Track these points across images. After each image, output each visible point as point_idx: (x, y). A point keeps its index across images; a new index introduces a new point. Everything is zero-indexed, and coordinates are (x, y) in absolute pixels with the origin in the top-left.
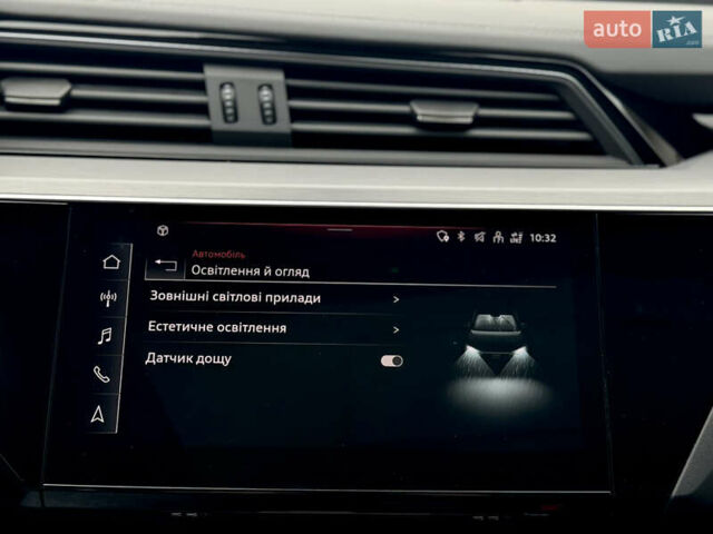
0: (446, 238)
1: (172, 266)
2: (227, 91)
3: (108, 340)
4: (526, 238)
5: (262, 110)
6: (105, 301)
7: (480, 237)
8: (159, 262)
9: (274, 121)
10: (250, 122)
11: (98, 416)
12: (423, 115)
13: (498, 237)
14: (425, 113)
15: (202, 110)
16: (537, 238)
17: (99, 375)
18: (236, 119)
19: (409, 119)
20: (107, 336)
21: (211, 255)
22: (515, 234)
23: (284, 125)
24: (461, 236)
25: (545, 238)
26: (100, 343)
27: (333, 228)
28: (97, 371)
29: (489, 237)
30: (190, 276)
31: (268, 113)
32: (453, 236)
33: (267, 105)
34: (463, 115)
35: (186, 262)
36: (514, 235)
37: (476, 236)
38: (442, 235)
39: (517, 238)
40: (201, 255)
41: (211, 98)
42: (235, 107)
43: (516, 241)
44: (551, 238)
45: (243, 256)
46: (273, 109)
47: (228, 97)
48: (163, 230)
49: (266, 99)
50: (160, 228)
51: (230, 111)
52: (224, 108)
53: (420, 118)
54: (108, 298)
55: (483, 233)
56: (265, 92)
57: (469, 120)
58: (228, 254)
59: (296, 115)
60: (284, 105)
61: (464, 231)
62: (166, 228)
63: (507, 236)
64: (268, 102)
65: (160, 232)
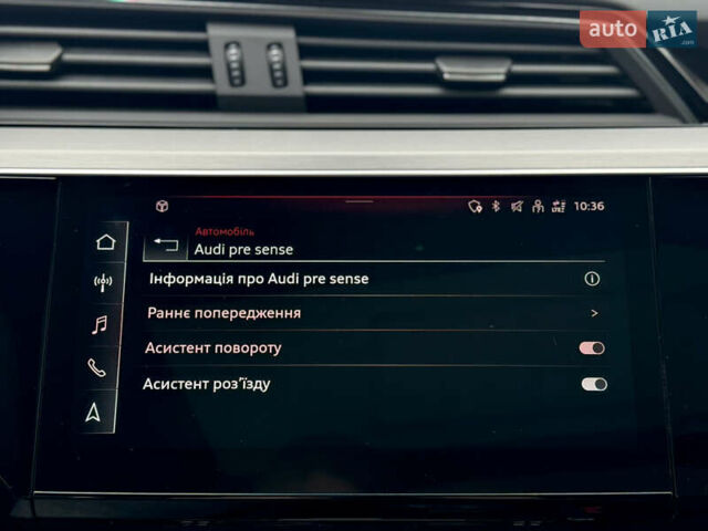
1: (174, 245)
2: (233, 52)
3: (103, 329)
4: (570, 207)
5: (272, 71)
6: (99, 286)
7: (517, 206)
8: (158, 241)
9: (285, 83)
10: (258, 85)
11: (93, 415)
12: (450, 73)
13: (538, 206)
14: (452, 70)
15: (205, 73)
16: (583, 206)
17: (94, 369)
18: (243, 81)
19: (434, 78)
20: (101, 325)
21: (216, 232)
22: (558, 203)
23: (296, 88)
24: (496, 206)
25: (591, 207)
26: (95, 333)
27: (351, 200)
28: (92, 364)
29: (527, 206)
31: (278, 74)
32: (487, 206)
33: (277, 66)
34: (494, 72)
35: (189, 242)
36: (555, 204)
37: (513, 205)
38: (474, 206)
39: (559, 207)
40: (205, 232)
41: (215, 60)
42: (242, 69)
43: (559, 210)
44: (599, 206)
45: (252, 233)
46: (284, 69)
47: (234, 58)
48: (162, 206)
49: (276, 59)
50: (159, 203)
51: (236, 73)
52: (230, 70)
53: (446, 76)
54: (102, 282)
55: (520, 202)
56: (275, 52)
57: (501, 78)
58: (235, 232)
59: (309, 76)
60: (295, 66)
61: (499, 200)
62: (166, 203)
63: (548, 206)
64: (278, 62)
65: (159, 207)
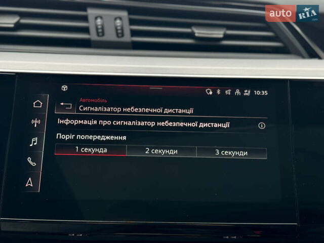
0: (211, 93)
1: (69, 106)
2: (99, 21)
3: (35, 144)
4: (252, 93)
5: (117, 30)
6: (34, 124)
7: (228, 92)
8: (62, 104)
9: (123, 35)
10: (110, 36)
11: (29, 183)
12: (198, 33)
13: (238, 92)
14: (199, 32)
15: (86, 30)
16: (258, 93)
17: (30, 162)
18: (103, 34)
19: (191, 36)
20: (34, 142)
21: (89, 100)
22: (247, 91)
23: (127, 38)
24: (219, 92)
25: (262, 93)
26: (31, 145)
27: (152, 88)
28: (29, 160)
29: (233, 92)
30: (78, 111)
31: (119, 31)
32: (214, 92)
33: (119, 28)
34: (218, 33)
35: (76, 104)
36: (245, 91)
37: (226, 91)
38: (209, 91)
39: (247, 93)
40: (84, 100)
41: (91, 24)
42: (103, 28)
43: (247, 94)
44: (265, 93)
45: (106, 101)
46: (122, 29)
47: (99, 23)
48: (65, 88)
49: (118, 24)
50: (63, 87)
51: (100, 31)
52: (97, 29)
53: (196, 35)
54: (36, 122)
55: (229, 90)
56: (118, 21)
57: (221, 36)
58: (98, 100)
59: (134, 33)
60: (127, 29)
61: (220, 89)
62: (66, 87)
63: (242, 92)
64: (119, 26)
65: (63, 89)
